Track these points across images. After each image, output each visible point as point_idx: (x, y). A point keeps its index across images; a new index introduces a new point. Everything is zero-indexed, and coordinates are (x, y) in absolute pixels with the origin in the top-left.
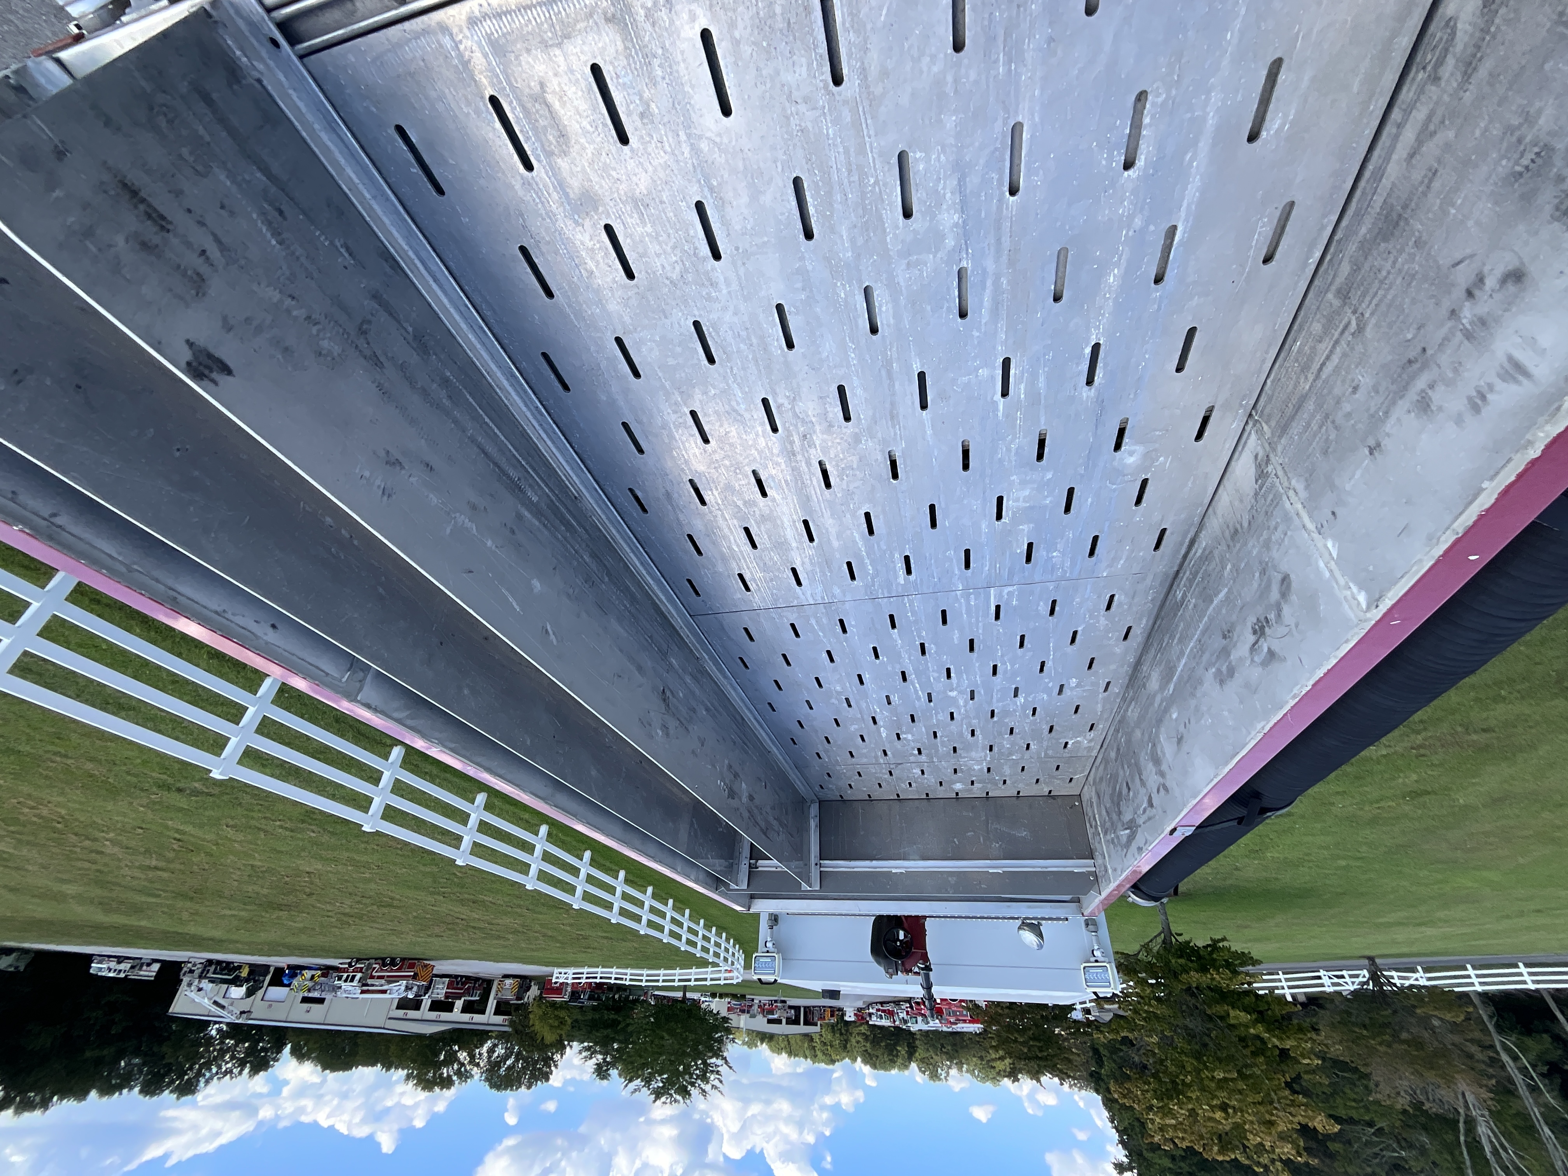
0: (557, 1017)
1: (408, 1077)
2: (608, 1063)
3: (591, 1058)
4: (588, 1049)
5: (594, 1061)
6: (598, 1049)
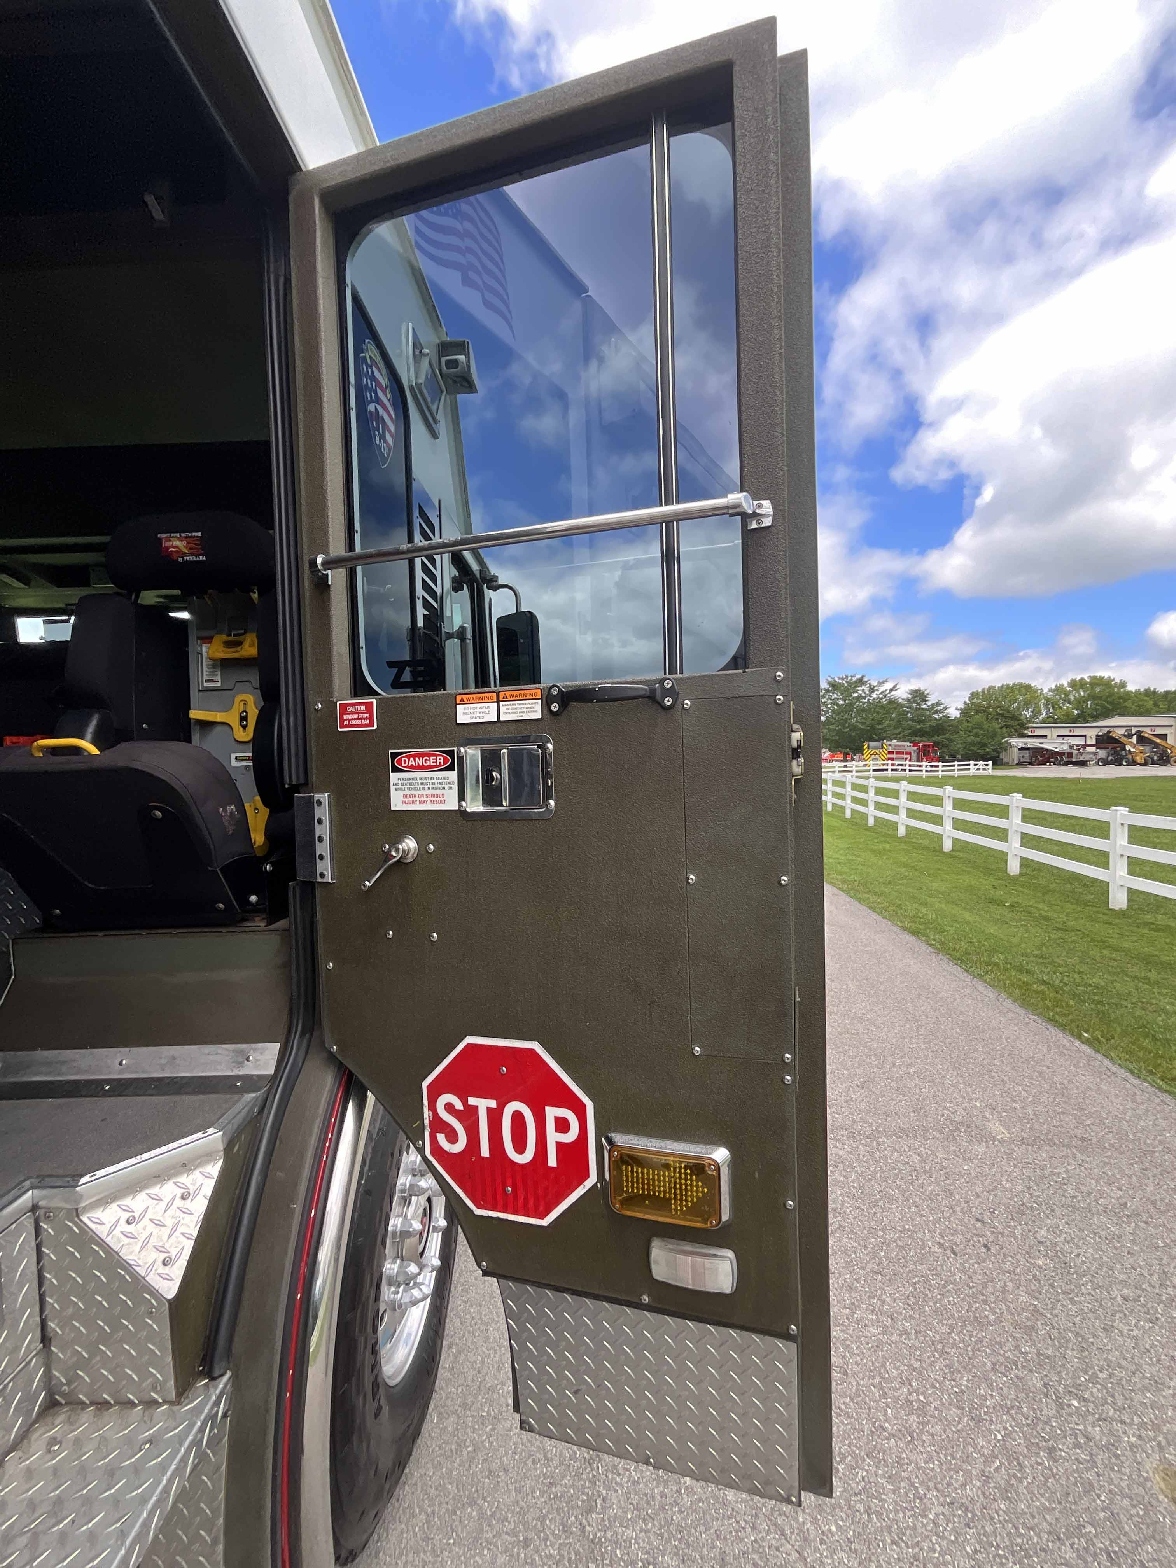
0: (977, 735)
1: (1123, 685)
2: (915, 702)
3: (933, 705)
4: (937, 712)
5: (929, 703)
6: (928, 713)
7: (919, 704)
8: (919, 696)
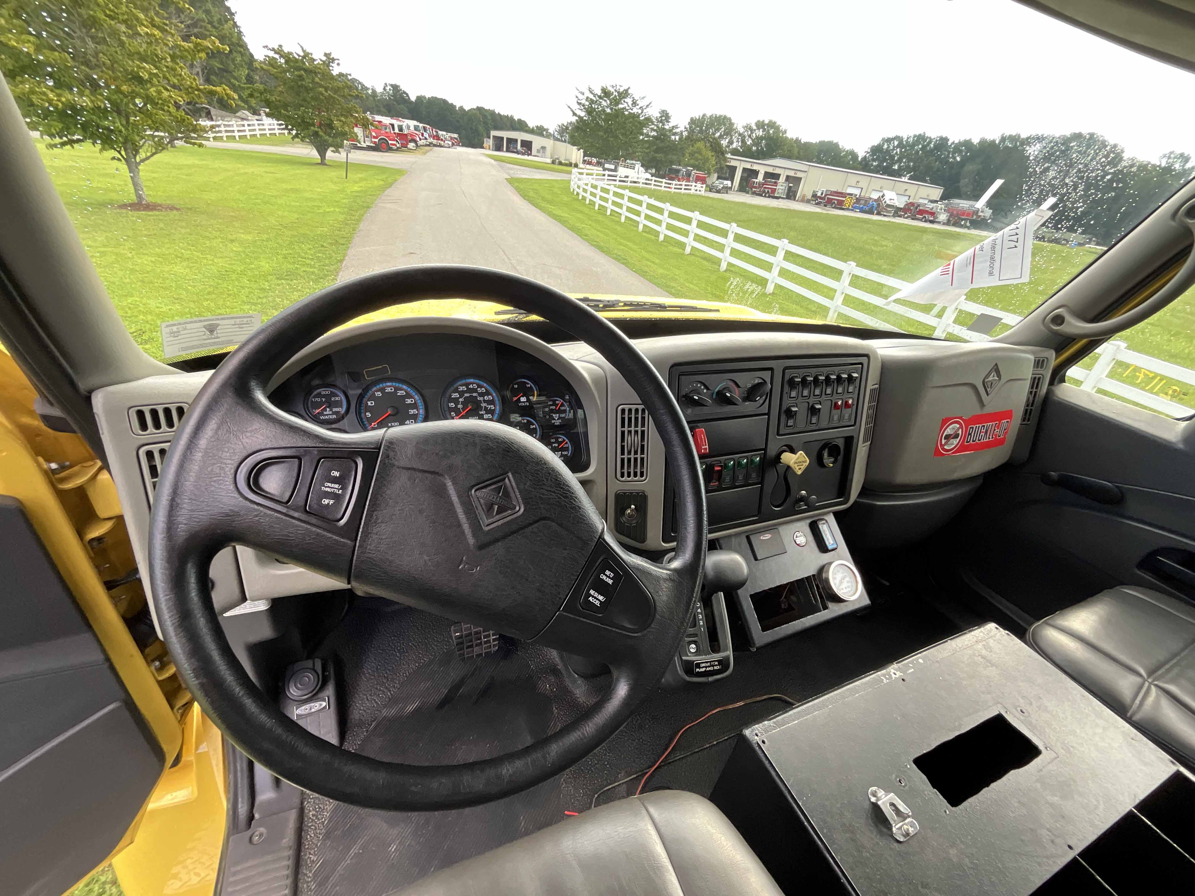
0: (697, 159)
2: (661, 122)
3: (673, 127)
4: (675, 134)
5: (671, 125)
6: (668, 134)
7: (664, 125)
8: (665, 116)
